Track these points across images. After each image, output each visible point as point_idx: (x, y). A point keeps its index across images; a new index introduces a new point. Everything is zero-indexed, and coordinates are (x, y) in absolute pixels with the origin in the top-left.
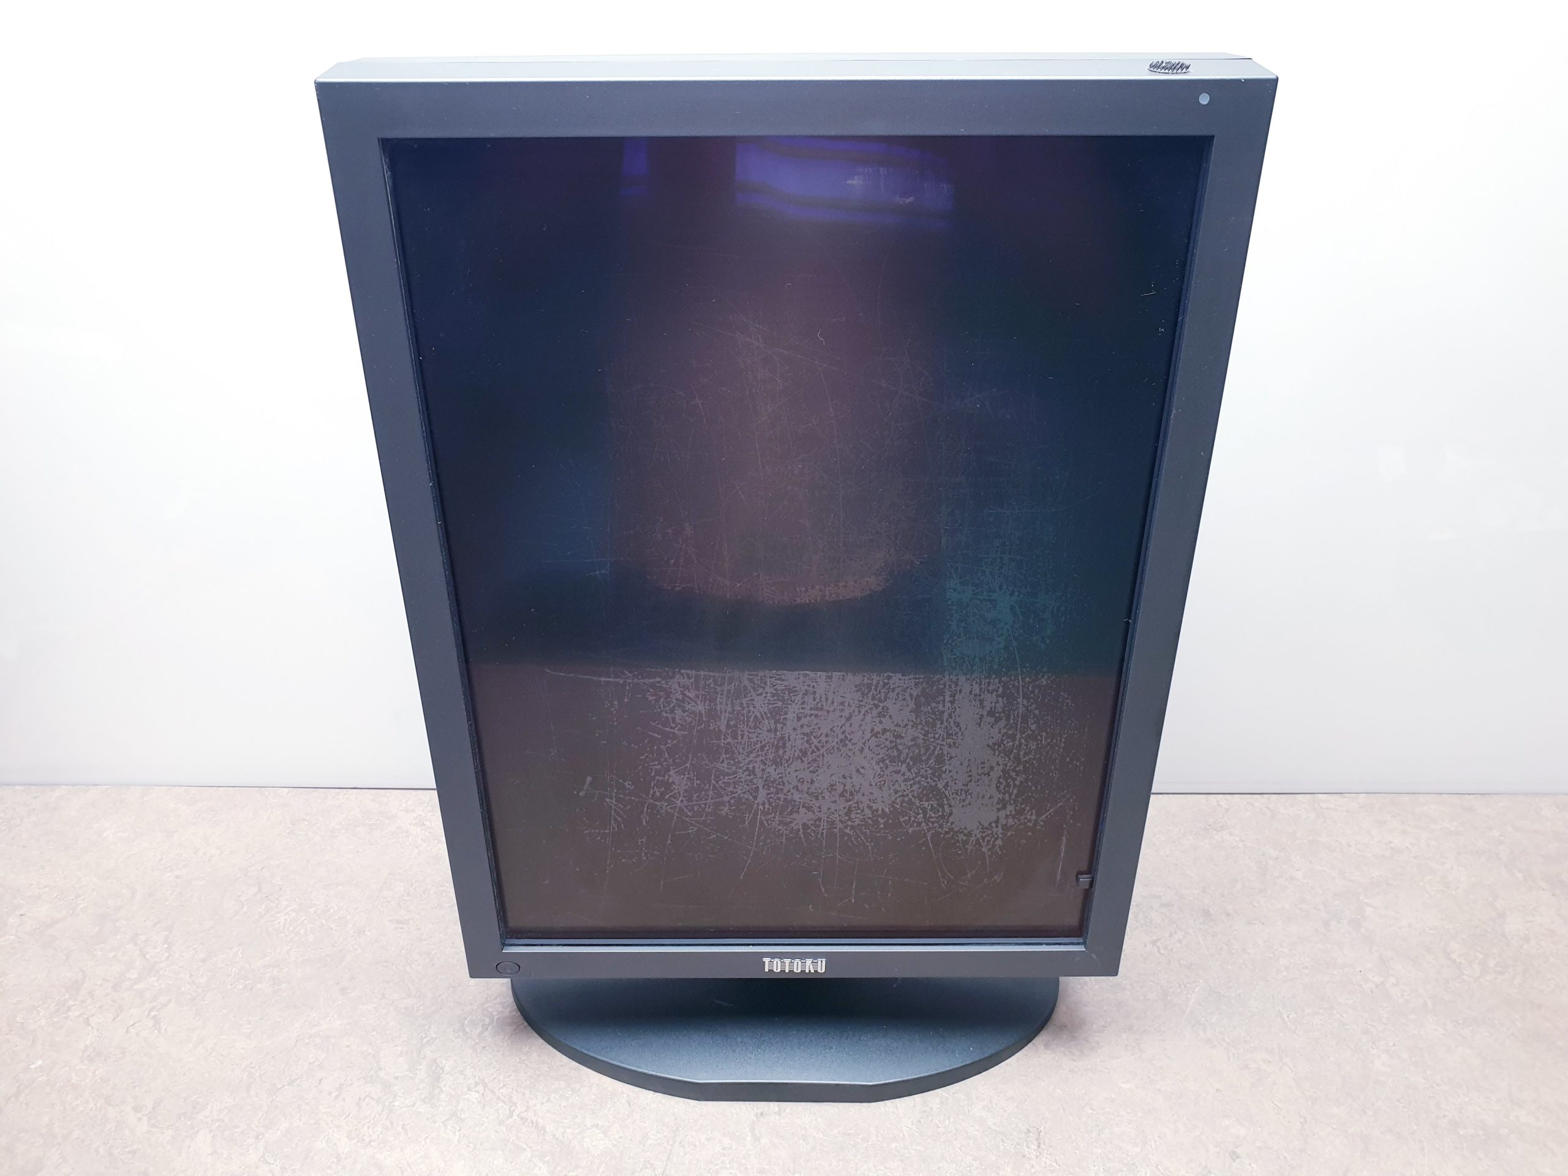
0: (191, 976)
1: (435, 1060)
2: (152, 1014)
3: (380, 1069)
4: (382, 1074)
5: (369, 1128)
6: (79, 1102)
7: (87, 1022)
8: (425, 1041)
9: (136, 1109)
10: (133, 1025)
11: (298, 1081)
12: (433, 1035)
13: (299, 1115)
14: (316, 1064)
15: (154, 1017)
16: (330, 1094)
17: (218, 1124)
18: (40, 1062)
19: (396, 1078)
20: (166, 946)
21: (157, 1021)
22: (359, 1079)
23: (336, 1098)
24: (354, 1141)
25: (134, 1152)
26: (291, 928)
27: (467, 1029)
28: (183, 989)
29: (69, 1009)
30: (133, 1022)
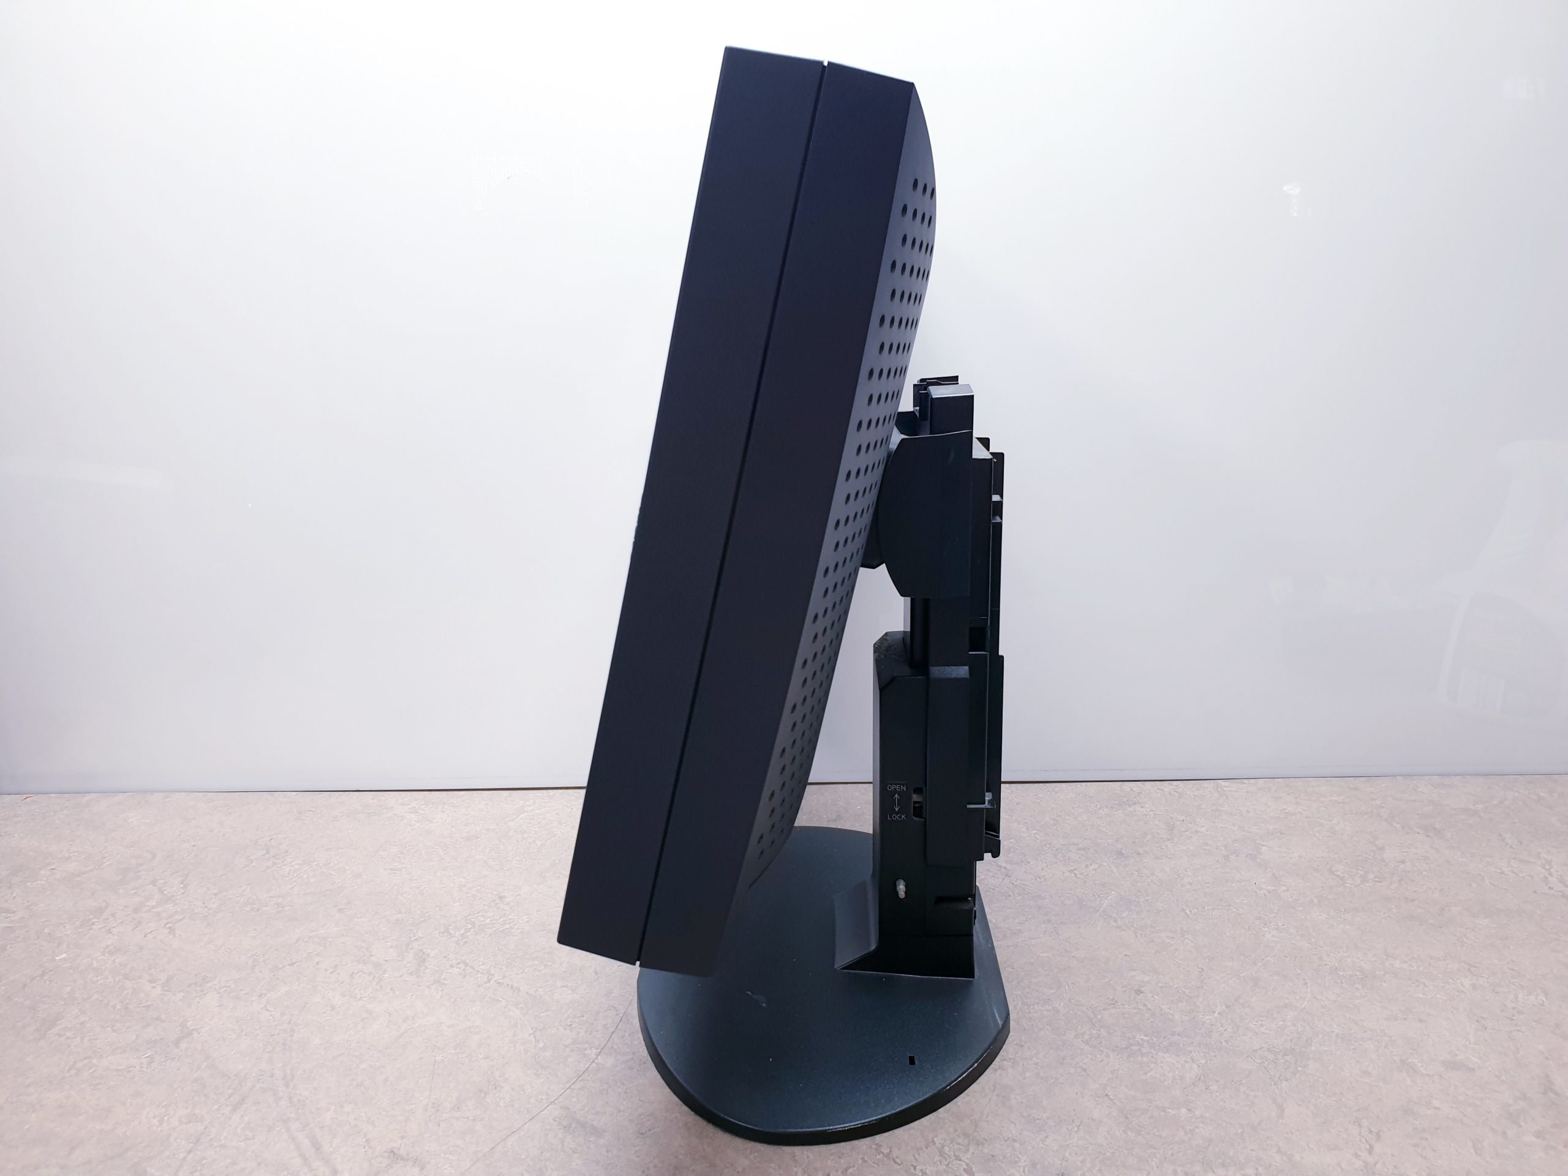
0: (203, 903)
1: (422, 950)
2: (168, 926)
3: (372, 956)
4: (373, 959)
5: (360, 990)
6: (99, 978)
7: (109, 931)
8: (413, 939)
9: (150, 981)
10: (150, 932)
11: (298, 964)
12: (420, 935)
13: (297, 983)
14: (315, 953)
15: (169, 928)
16: (326, 970)
17: (225, 989)
18: (64, 955)
19: (386, 961)
20: (182, 886)
21: (172, 930)
22: (353, 962)
23: (332, 972)
24: (347, 998)
25: (148, 1007)
26: (295, 875)
27: (452, 932)
28: (197, 911)
29: (93, 924)
30: (150, 931)
